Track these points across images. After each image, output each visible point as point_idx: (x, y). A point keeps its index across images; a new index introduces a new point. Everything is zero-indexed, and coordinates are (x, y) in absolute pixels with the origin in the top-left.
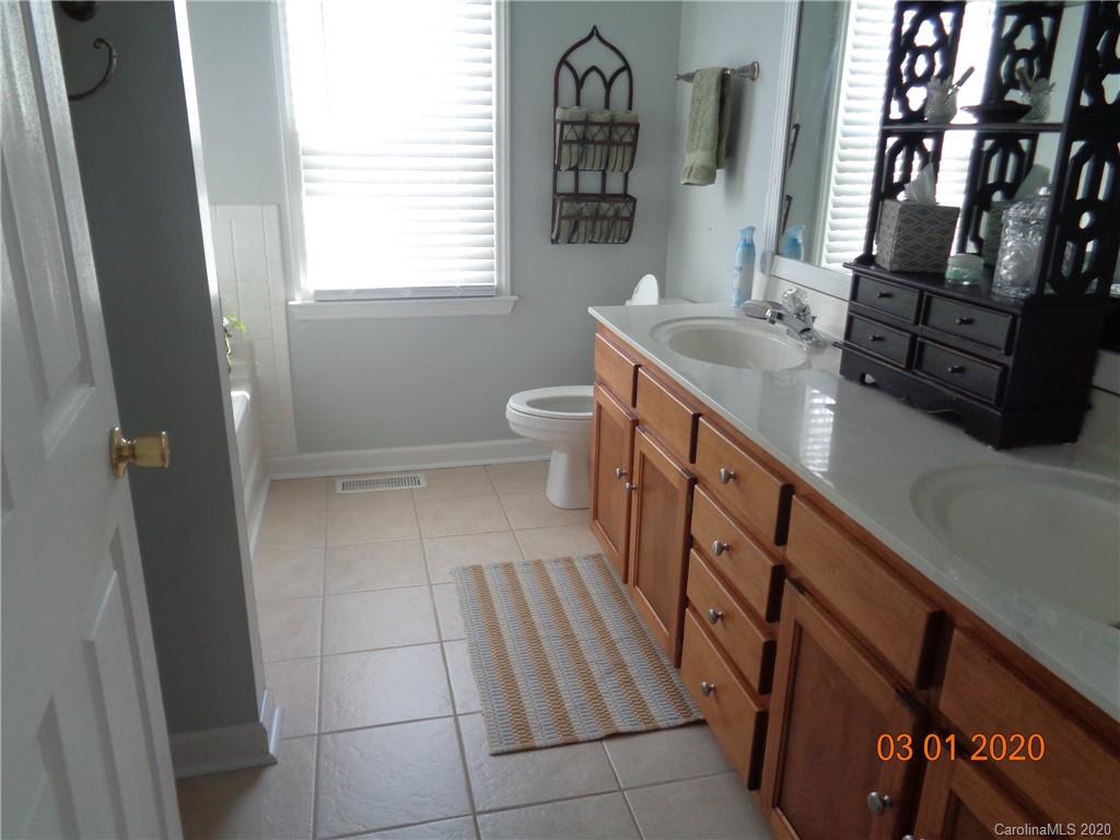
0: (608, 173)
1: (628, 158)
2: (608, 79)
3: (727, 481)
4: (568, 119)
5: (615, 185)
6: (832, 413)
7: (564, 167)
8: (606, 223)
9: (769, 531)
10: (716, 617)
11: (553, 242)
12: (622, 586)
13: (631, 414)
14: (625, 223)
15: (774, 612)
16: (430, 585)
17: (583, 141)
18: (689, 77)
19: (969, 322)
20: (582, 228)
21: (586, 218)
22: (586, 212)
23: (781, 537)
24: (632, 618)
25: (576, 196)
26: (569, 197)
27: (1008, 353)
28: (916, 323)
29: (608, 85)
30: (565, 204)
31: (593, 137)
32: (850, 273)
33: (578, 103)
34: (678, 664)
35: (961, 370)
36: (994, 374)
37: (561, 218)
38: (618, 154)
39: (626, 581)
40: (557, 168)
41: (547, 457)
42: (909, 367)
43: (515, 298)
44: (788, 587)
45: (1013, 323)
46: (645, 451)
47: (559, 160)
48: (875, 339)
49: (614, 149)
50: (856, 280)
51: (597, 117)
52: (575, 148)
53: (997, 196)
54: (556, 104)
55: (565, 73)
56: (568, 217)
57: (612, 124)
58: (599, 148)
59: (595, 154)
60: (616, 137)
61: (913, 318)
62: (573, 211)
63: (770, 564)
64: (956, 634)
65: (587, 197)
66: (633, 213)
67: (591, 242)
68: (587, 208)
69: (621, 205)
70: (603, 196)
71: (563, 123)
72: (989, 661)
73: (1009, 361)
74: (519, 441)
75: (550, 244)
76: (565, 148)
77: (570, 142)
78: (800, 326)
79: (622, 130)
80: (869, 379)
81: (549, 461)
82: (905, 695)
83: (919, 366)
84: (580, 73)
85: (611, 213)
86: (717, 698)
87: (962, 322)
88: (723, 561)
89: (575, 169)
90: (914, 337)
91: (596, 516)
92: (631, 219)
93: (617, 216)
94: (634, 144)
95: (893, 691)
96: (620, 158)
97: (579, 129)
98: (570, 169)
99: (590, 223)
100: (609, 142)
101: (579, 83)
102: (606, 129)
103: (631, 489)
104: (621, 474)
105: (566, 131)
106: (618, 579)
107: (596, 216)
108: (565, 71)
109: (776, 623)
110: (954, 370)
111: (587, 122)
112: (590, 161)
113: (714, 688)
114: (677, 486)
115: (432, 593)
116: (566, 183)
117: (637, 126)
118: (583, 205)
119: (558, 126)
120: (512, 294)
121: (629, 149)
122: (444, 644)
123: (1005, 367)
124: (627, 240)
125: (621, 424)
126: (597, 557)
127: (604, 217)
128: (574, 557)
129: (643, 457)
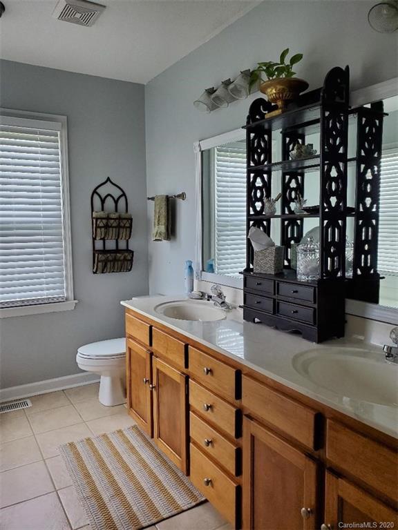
0: (119, 240)
1: (128, 233)
2: (116, 199)
3: (207, 373)
4: (99, 217)
5: (122, 245)
6: (242, 338)
7: (97, 238)
8: (120, 263)
9: (231, 394)
10: (208, 443)
11: (94, 273)
12: (150, 440)
13: (149, 350)
14: (129, 262)
15: (239, 433)
16: (44, 460)
17: (107, 227)
18: (153, 199)
19: (296, 292)
20: (109, 266)
21: (111, 261)
22: (110, 258)
23: (238, 395)
24: (159, 455)
25: (104, 251)
26: (100, 252)
27: (315, 303)
28: (275, 294)
29: (116, 202)
30: (100, 256)
31: (111, 224)
32: (242, 276)
33: (103, 209)
34: (188, 474)
35: (296, 312)
36: (311, 312)
37: (98, 261)
38: (123, 232)
39: (152, 437)
40: (94, 239)
41: (97, 381)
42: (274, 313)
43: (76, 301)
44: (245, 419)
45: (315, 290)
46: (158, 367)
47: (96, 236)
48: (258, 303)
49: (121, 230)
50: (245, 279)
51: (113, 216)
52: (103, 229)
53: (292, 242)
54: (92, 211)
55: (96, 197)
56: (102, 261)
57: (120, 218)
58: (114, 229)
59: (112, 232)
60: (122, 224)
61: (273, 292)
62: (103, 258)
63: (234, 410)
64: (328, 421)
65: (110, 252)
66: (132, 257)
67: (113, 272)
68: (110, 257)
69: (126, 254)
70: (117, 251)
71: (97, 219)
72: (344, 429)
73: (316, 306)
74: (85, 374)
75: (92, 274)
76: (98, 230)
77: (101, 227)
78: (220, 301)
79: (125, 221)
80: (257, 320)
81: (100, 382)
82: (310, 456)
83: (278, 312)
84: (103, 197)
85: (122, 258)
86: (212, 486)
87: (294, 292)
88: (209, 415)
89: (103, 239)
90: (274, 300)
91: (131, 406)
92: (131, 260)
93: (125, 259)
94: (130, 227)
95: (304, 456)
96: (124, 233)
97: (104, 221)
98: (101, 239)
99: (112, 263)
100: (119, 227)
101: (103, 201)
102: (117, 221)
103: (152, 388)
104: (146, 381)
105: (98, 223)
106: (148, 437)
107: (115, 260)
108: (96, 196)
109: (240, 438)
110: (294, 312)
111: (108, 218)
112: (110, 235)
113: (211, 481)
114: (179, 381)
115: (45, 464)
116: (99, 245)
117: (131, 219)
118: (109, 255)
119: (94, 220)
120: (75, 299)
121: (128, 229)
122: (58, 492)
123: (314, 308)
124: (130, 270)
125: (144, 356)
126: (135, 427)
127: (119, 260)
128: (123, 429)
129: (158, 370)
